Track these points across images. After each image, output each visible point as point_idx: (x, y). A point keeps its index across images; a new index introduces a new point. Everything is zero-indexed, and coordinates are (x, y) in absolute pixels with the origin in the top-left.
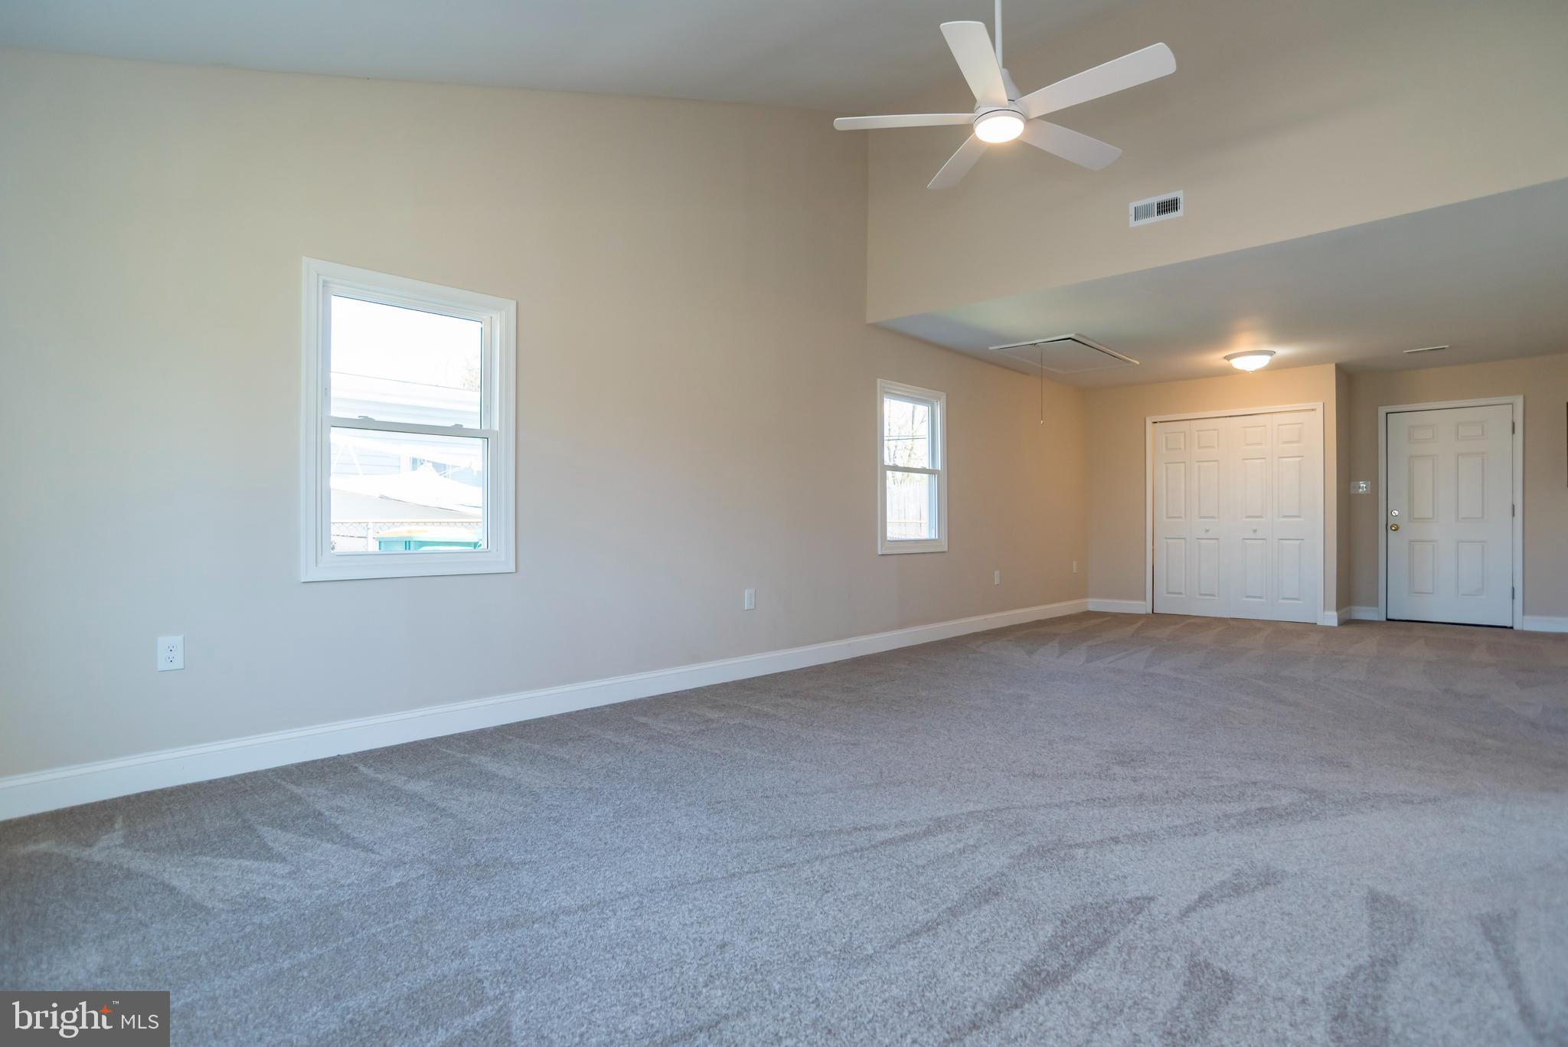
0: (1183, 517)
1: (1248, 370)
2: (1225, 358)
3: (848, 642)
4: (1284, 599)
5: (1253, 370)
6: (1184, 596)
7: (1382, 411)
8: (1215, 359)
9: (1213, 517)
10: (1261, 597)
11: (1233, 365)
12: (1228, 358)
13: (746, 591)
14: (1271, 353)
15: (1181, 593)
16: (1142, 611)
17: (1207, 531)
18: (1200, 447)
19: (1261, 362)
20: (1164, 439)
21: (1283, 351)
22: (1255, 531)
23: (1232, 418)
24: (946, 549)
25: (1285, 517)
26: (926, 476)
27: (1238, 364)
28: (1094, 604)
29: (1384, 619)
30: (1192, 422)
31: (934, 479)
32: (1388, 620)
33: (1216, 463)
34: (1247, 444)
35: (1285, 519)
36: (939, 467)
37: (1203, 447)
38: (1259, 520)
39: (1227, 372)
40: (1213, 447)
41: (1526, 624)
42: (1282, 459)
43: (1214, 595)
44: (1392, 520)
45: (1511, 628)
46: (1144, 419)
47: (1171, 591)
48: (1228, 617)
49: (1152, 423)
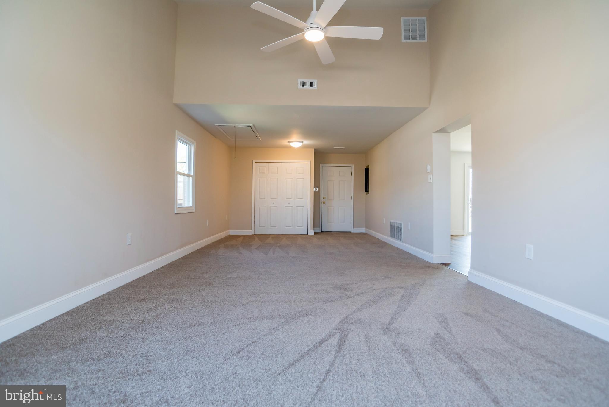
0: (265, 198)
1: (295, 147)
2: (288, 142)
3: (165, 257)
4: (298, 227)
6: (265, 227)
7: (321, 165)
8: (285, 142)
9: (276, 198)
10: (291, 227)
11: (291, 145)
12: (289, 142)
13: (128, 235)
14: (302, 142)
15: (264, 226)
16: (250, 234)
17: (273, 203)
18: (271, 173)
19: (299, 145)
20: (259, 169)
21: (306, 142)
22: (289, 203)
23: (283, 163)
24: (194, 211)
26: (187, 178)
27: (292, 145)
28: (232, 232)
30: (269, 163)
31: (191, 180)
32: (322, 232)
33: (277, 179)
34: (287, 173)
35: (299, 199)
36: (192, 174)
37: (272, 173)
38: (290, 199)
39: (289, 147)
40: (276, 173)
41: (354, 230)
42: (298, 179)
43: (275, 226)
44: (323, 200)
45: (351, 232)
46: (253, 161)
47: (260, 225)
48: (280, 234)
49: (255, 162)
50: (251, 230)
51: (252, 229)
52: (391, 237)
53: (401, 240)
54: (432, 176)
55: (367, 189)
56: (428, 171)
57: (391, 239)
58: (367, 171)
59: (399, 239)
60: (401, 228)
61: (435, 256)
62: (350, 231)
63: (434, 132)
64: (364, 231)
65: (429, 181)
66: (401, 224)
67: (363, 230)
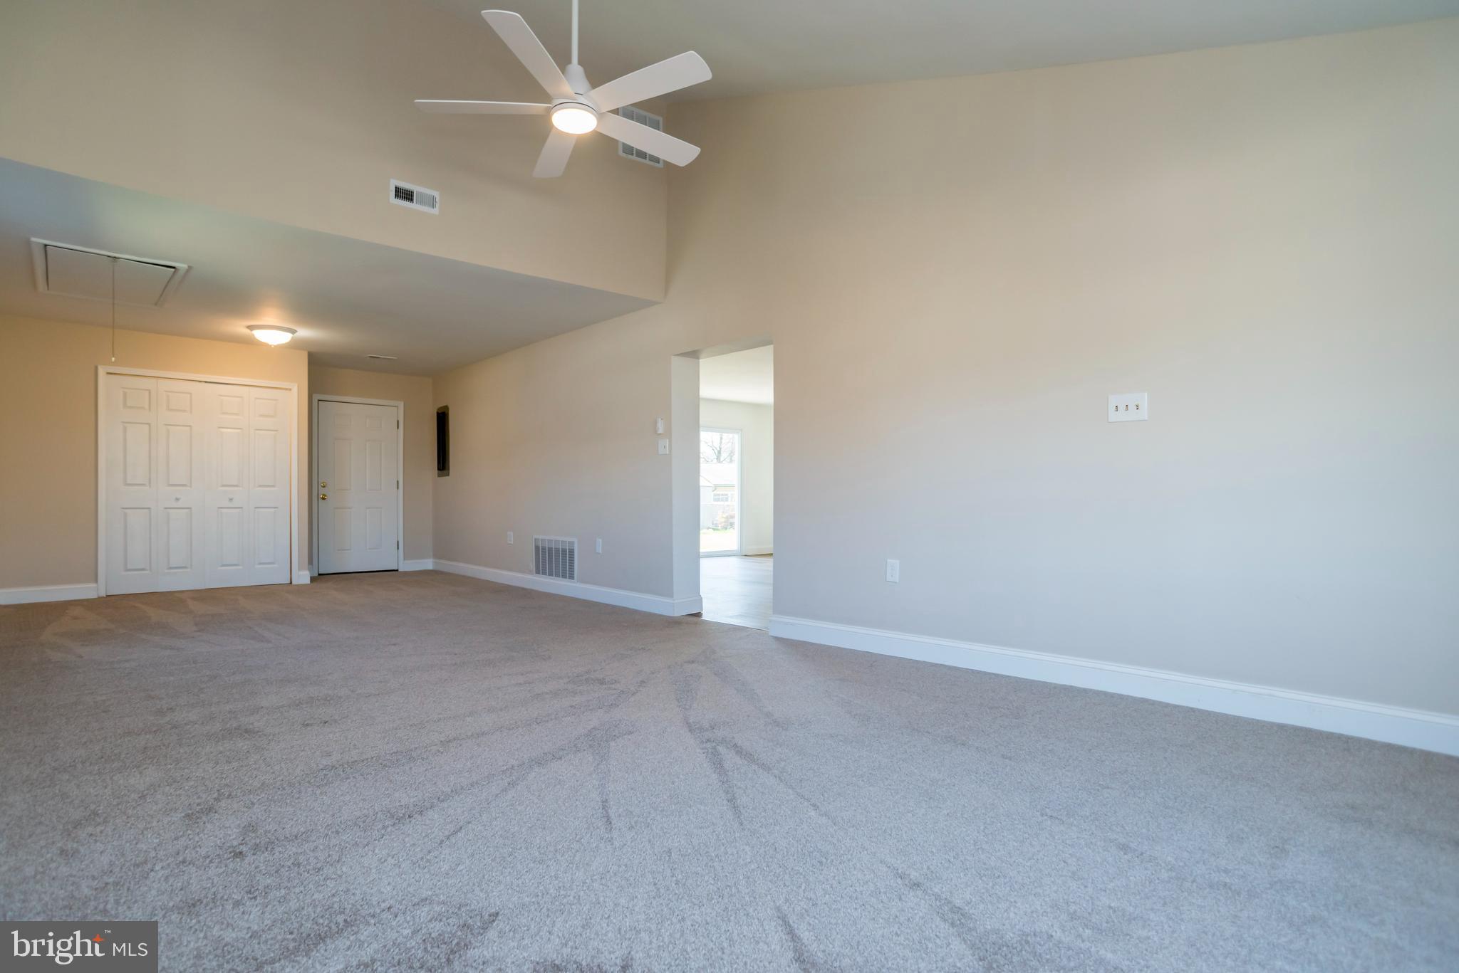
0: (147, 484)
1: (270, 344)
2: (249, 327)
4: (260, 564)
5: (275, 344)
6: (145, 572)
7: (315, 398)
8: (238, 327)
9: (184, 485)
10: (237, 565)
11: (255, 336)
12: (251, 328)
14: (293, 332)
15: (142, 570)
16: (93, 595)
17: (177, 499)
18: (169, 410)
19: (282, 338)
20: (123, 393)
21: (305, 333)
22: (231, 500)
25: (260, 486)
27: (260, 335)
29: (317, 575)
32: (319, 575)
33: (188, 428)
34: (224, 413)
35: (261, 489)
37: (172, 410)
38: (236, 488)
39: (251, 343)
40: (184, 411)
41: (407, 566)
42: (257, 431)
43: (185, 567)
44: (322, 491)
45: (397, 570)
46: (96, 368)
47: (129, 567)
48: (203, 588)
49: (108, 373)
50: (94, 585)
51: (96, 581)
52: (538, 572)
53: (572, 577)
54: (670, 442)
55: (443, 464)
56: (659, 432)
57: (535, 578)
58: (442, 419)
59: (564, 576)
60: (572, 552)
61: (676, 601)
62: (395, 568)
63: (678, 355)
64: (430, 567)
65: (661, 451)
66: (572, 543)
67: (428, 564)
